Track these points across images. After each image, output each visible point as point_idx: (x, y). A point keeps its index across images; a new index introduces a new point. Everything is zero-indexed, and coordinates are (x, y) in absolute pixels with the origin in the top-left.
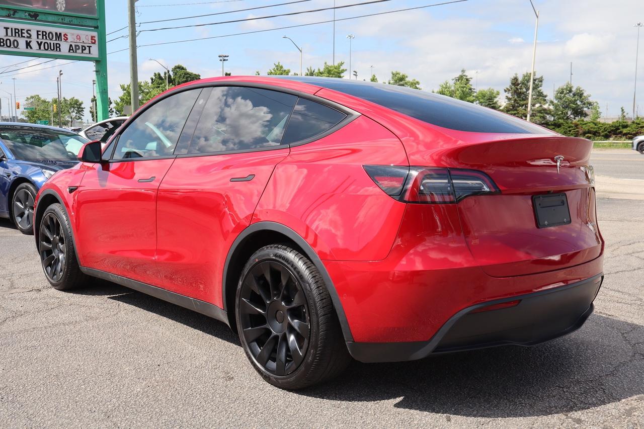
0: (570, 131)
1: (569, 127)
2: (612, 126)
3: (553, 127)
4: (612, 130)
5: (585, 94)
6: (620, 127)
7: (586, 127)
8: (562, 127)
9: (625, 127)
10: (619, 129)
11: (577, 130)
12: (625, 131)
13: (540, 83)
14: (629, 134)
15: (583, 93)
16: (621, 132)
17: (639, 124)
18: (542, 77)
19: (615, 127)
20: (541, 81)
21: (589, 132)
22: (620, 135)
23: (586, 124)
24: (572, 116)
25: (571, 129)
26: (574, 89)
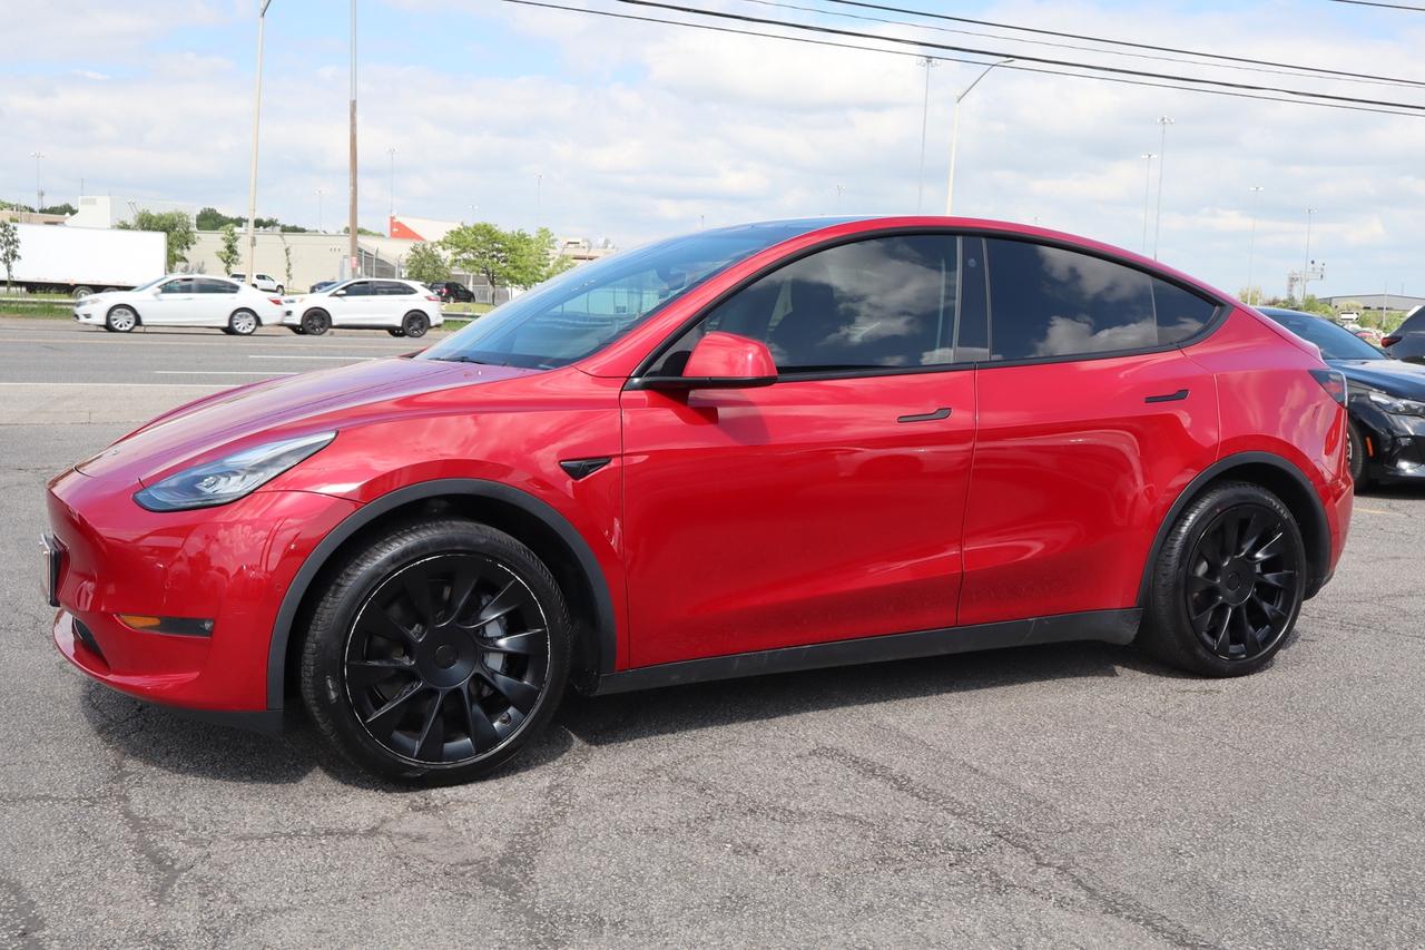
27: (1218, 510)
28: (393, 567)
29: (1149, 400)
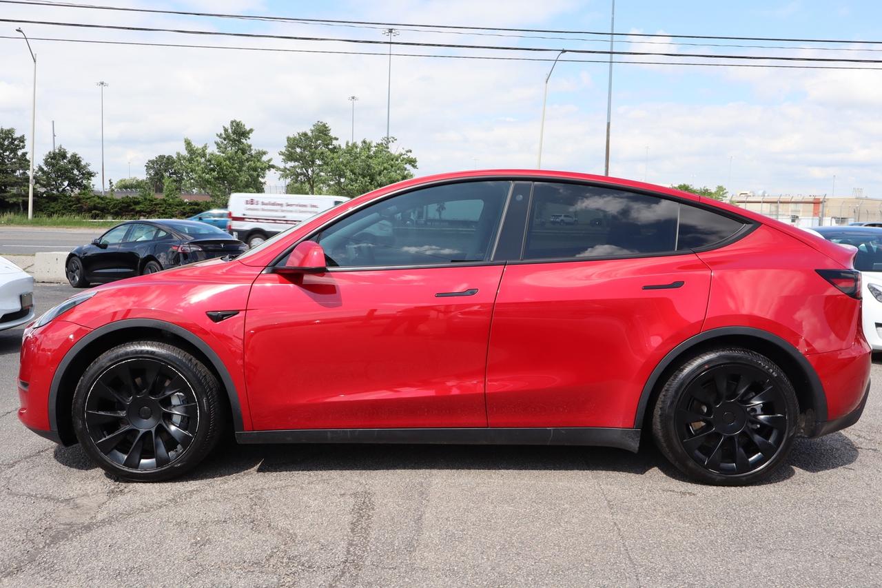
0: (71, 206)
1: (69, 202)
2: (123, 202)
3: (47, 200)
4: (124, 207)
5: (83, 163)
6: (132, 204)
7: (91, 201)
8: (60, 200)
9: (137, 203)
10: (131, 206)
11: (79, 205)
12: (138, 208)
13: (21, 144)
14: (142, 211)
15: (80, 161)
16: (133, 210)
17: (152, 201)
18: (23, 136)
19: (127, 203)
20: (23, 142)
21: (95, 208)
22: (133, 213)
23: (89, 198)
24: (68, 188)
25: (71, 203)
26: (69, 155)
27: (706, 367)
28: (110, 363)
29: (646, 288)
